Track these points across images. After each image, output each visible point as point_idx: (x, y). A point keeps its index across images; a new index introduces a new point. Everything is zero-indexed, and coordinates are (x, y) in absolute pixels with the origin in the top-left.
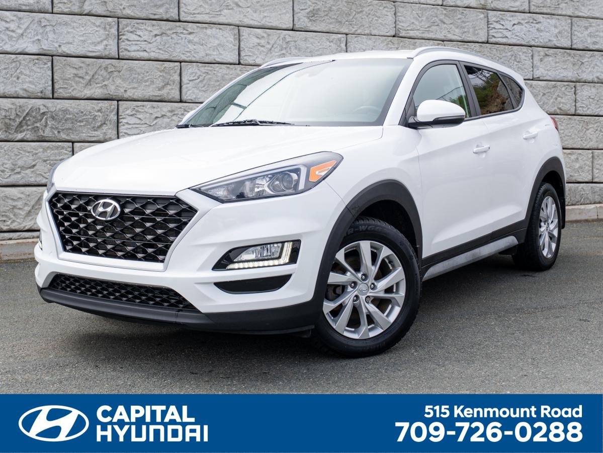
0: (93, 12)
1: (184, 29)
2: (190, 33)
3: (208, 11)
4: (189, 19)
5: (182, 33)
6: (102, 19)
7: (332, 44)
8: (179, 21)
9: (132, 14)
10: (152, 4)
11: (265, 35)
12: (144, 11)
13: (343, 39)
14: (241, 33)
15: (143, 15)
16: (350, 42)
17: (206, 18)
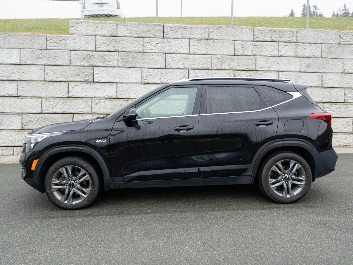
0: (225, 69)
1: (258, 73)
2: (260, 75)
3: (267, 66)
4: (260, 69)
5: (257, 75)
6: (228, 71)
7: (316, 77)
8: (256, 70)
9: (239, 69)
10: (246, 65)
11: (289, 74)
12: (243, 67)
13: (320, 75)
14: (279, 74)
15: (243, 69)
16: (323, 76)
17: (266, 69)
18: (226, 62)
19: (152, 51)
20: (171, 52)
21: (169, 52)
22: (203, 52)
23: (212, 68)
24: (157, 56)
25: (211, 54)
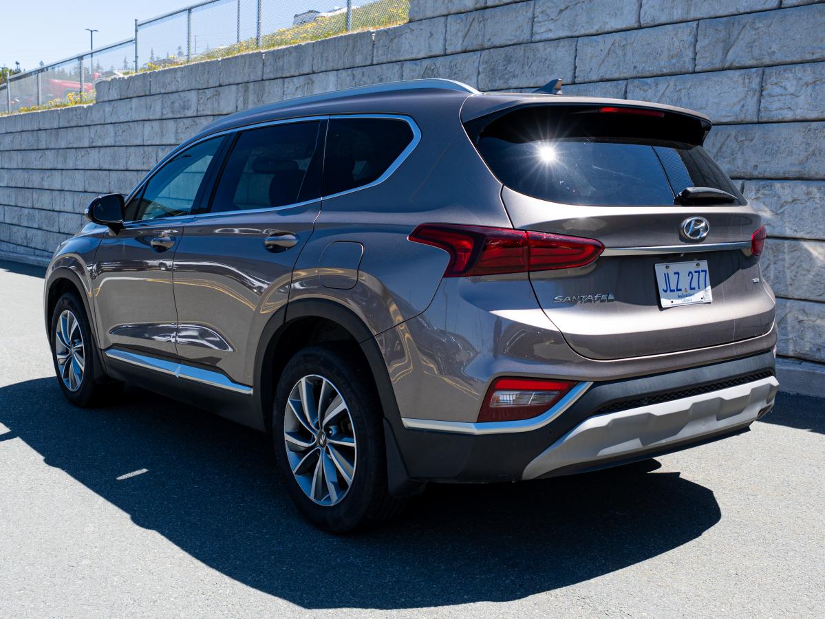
18: (741, 37)
19: (551, 35)
20: (593, 31)
21: (587, 32)
22: (677, 15)
23: (698, 68)
24: (557, 47)
25: (699, 16)
